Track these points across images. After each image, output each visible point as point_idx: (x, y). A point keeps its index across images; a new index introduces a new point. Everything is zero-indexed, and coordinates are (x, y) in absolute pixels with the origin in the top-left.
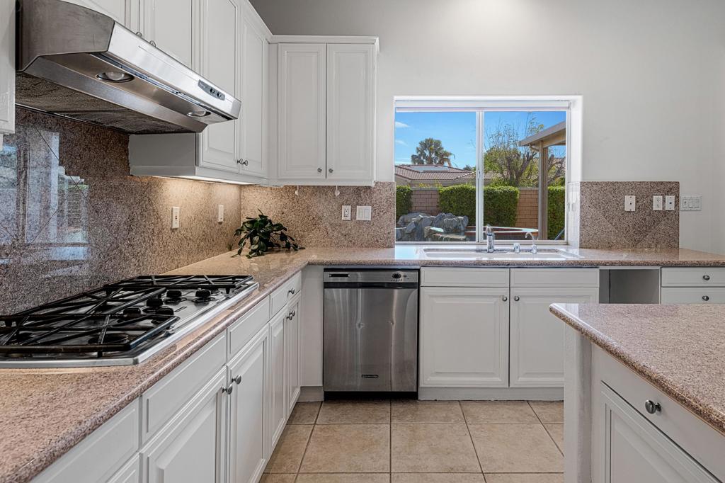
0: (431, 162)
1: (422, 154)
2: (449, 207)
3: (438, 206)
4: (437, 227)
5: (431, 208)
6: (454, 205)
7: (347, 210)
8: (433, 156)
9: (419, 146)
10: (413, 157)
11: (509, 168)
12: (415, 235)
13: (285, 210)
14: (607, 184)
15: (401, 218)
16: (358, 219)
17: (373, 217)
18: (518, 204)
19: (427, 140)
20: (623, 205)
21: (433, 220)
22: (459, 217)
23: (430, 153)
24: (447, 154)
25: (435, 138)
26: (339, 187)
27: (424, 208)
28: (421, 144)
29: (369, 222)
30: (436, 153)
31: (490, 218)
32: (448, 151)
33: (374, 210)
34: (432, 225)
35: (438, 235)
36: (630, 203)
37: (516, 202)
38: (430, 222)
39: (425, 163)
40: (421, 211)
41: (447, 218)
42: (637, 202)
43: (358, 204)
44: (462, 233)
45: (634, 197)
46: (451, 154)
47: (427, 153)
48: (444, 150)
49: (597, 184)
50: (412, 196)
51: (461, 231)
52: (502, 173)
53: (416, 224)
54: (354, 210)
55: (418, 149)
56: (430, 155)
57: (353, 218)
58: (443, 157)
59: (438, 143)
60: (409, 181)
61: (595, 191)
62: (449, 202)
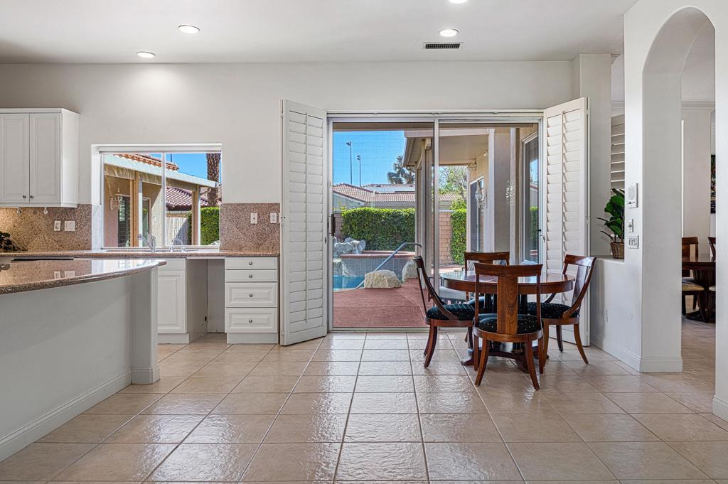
1: (401, 172)
7: (57, 223)
9: (396, 162)
10: (390, 175)
13: (16, 224)
14: (238, 205)
16: (65, 230)
17: (76, 229)
20: (250, 219)
22: (356, 241)
26: (47, 208)
29: (73, 232)
33: (77, 224)
36: (254, 218)
39: (405, 182)
42: (259, 217)
43: (65, 220)
45: (257, 214)
49: (231, 205)
54: (62, 224)
57: (62, 229)
60: (363, 204)
61: (230, 210)
62: (351, 226)
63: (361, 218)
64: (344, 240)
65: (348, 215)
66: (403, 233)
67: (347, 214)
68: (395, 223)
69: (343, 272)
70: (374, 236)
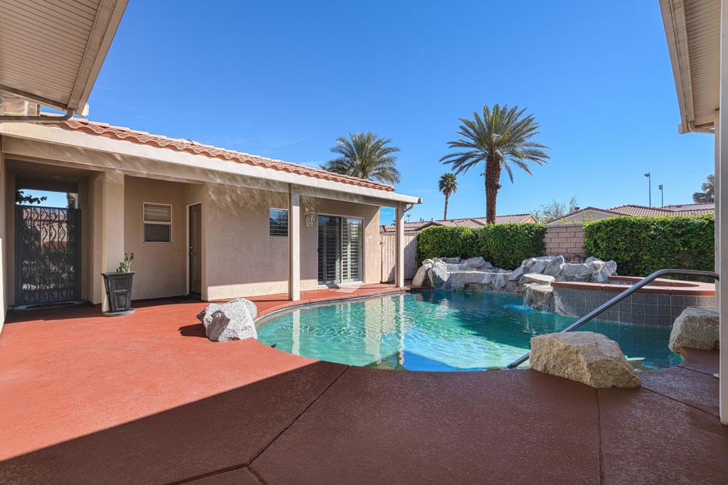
2: (594, 249)
3: (582, 247)
5: (574, 251)
6: (603, 245)
10: (696, 194)
15: (524, 262)
22: (598, 262)
27: (564, 251)
50: (546, 236)
62: (595, 242)
63: (611, 230)
64: (585, 259)
65: (592, 227)
66: (695, 252)
67: (589, 226)
68: (677, 235)
69: (557, 308)
70: (636, 256)
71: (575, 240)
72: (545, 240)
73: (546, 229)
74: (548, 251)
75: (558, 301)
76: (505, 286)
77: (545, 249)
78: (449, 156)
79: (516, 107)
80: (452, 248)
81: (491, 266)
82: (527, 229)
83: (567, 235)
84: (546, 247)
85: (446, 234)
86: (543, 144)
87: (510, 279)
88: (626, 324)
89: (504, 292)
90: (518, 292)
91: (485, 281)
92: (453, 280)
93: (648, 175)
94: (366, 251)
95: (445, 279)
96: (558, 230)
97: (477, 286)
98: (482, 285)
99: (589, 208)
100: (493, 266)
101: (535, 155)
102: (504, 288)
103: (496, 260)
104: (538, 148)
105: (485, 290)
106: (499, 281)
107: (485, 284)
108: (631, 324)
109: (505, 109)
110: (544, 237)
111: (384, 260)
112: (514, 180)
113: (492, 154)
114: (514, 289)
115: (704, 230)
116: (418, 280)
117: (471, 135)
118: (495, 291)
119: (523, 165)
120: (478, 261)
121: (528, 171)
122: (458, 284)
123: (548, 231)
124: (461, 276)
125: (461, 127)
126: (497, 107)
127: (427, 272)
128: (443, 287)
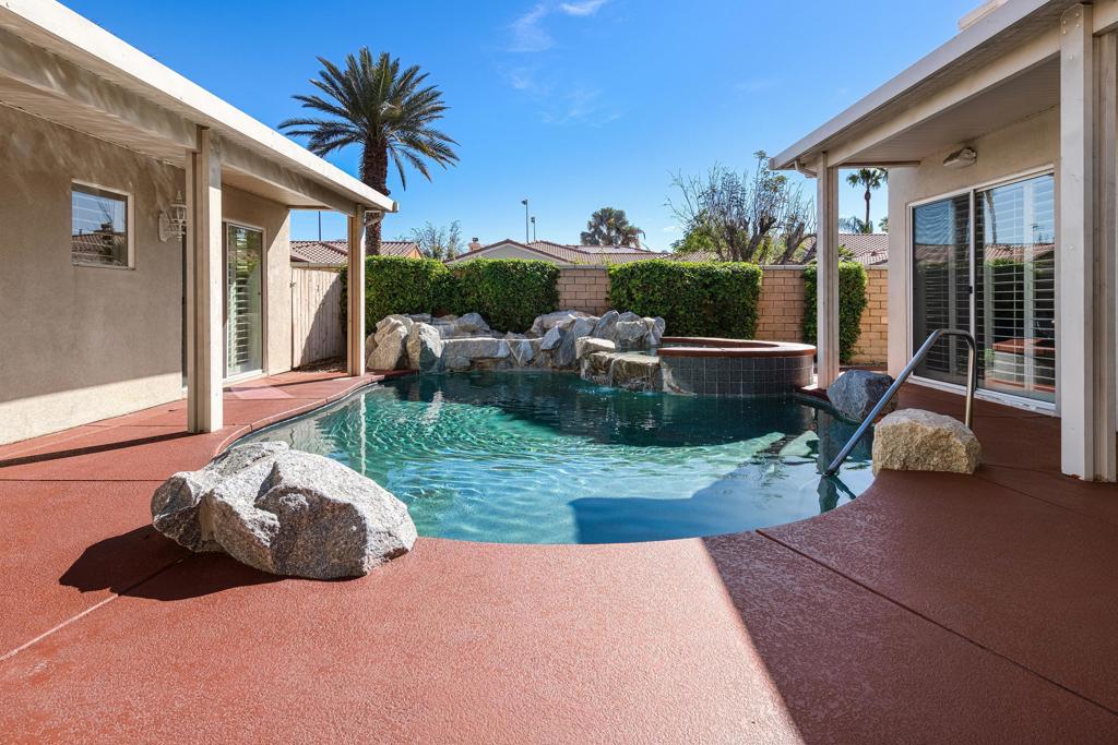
0: (610, 242)
1: (597, 231)
2: (627, 301)
3: (607, 299)
4: (603, 338)
5: (594, 303)
6: (638, 296)
8: (613, 233)
10: (584, 235)
11: (731, 242)
12: (561, 353)
15: (537, 320)
18: (760, 295)
19: (603, 211)
21: (595, 325)
22: (648, 319)
23: (608, 229)
24: (634, 231)
25: (616, 208)
27: (582, 303)
28: (595, 216)
30: (618, 230)
31: (705, 321)
32: (636, 226)
34: (591, 334)
35: (601, 354)
37: (756, 292)
38: (590, 329)
39: (601, 243)
40: (575, 308)
41: (623, 322)
44: (654, 351)
46: (639, 231)
47: (604, 230)
48: (630, 225)
50: (559, 281)
51: (651, 347)
52: (719, 252)
53: (562, 331)
55: (590, 223)
56: (609, 233)
58: (629, 236)
59: (620, 216)
65: (623, 271)
68: (705, 286)
69: (665, 385)
70: (672, 310)
71: (595, 288)
72: (558, 288)
73: (558, 271)
74: (561, 303)
75: (667, 376)
76: (533, 360)
77: (558, 300)
78: (296, 123)
79: (417, 68)
80: (417, 298)
81: (488, 329)
82: (538, 270)
83: (586, 281)
84: (560, 297)
85: (405, 270)
86: (450, 137)
87: (542, 347)
88: (748, 396)
89: (531, 369)
90: (554, 367)
91: (502, 353)
92: (450, 355)
93: (525, 203)
94: (270, 302)
95: (438, 353)
96: (575, 273)
97: (488, 363)
98: (496, 361)
99: (508, 241)
100: (491, 328)
101: (441, 152)
102: (529, 362)
103: (495, 317)
104: (442, 141)
105: (502, 369)
106: (525, 352)
107: (501, 358)
108: (754, 396)
109: (396, 65)
110: (556, 282)
111: (295, 321)
112: (407, 186)
113: (375, 135)
114: (547, 363)
115: (728, 280)
116: (388, 358)
117: (341, 94)
118: (517, 369)
119: (418, 164)
120: (473, 319)
121: (426, 174)
122: (461, 360)
123: (562, 274)
124: (463, 346)
125: (323, 74)
126: (386, 57)
127: (404, 342)
128: (434, 370)
